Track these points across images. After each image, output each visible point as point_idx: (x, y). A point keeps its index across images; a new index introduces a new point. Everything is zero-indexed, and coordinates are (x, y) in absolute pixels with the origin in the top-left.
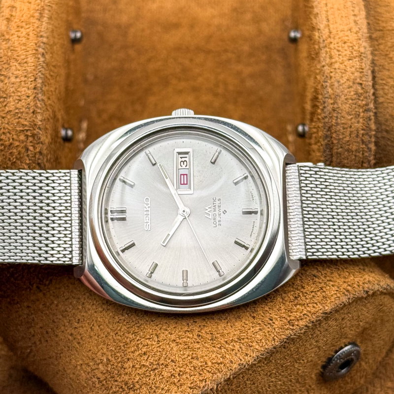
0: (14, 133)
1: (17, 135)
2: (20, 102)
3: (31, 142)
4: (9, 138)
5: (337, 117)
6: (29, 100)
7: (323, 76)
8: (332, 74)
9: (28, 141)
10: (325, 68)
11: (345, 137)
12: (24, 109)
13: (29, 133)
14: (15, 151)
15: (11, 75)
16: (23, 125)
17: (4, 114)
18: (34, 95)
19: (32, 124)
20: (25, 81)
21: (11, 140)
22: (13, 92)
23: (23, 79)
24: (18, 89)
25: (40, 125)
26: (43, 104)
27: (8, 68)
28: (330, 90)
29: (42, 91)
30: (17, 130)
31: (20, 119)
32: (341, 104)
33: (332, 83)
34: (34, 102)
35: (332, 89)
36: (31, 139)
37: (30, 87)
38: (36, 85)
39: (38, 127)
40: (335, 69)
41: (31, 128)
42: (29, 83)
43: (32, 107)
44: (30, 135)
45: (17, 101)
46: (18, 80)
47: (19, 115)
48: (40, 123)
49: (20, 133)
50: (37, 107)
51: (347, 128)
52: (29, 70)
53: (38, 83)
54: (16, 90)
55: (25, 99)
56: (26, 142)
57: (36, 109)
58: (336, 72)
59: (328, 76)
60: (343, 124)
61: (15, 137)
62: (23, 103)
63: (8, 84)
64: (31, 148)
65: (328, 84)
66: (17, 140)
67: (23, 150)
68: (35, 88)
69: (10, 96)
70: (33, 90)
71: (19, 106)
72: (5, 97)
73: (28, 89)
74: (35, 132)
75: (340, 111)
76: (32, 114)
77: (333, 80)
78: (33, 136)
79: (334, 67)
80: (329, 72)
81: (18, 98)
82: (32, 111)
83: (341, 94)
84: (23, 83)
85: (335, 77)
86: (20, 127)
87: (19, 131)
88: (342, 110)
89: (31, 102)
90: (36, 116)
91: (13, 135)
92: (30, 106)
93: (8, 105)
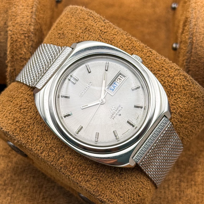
0: (18, 35)
1: (20, 35)
2: (23, 19)
3: (27, 40)
4: (16, 37)
5: (197, 29)
6: (28, 18)
7: (191, 8)
8: (196, 8)
9: (26, 39)
10: (192, 4)
11: (200, 40)
12: (25, 22)
13: (26, 35)
14: (18, 44)
15: (20, 5)
16: (24, 30)
17: (15, 24)
18: (31, 16)
19: (28, 30)
20: (27, 8)
21: (17, 38)
22: (20, 14)
23: (26, 7)
24: (23, 12)
25: (32, 31)
26: (35, 20)
27: (19, 2)
28: (194, 15)
29: (35, 14)
30: (20, 33)
31: (22, 28)
32: (200, 22)
33: (195, 11)
34: (30, 19)
35: (196, 15)
36: (27, 38)
37: (29, 11)
38: (32, 11)
39: (31, 32)
40: (198, 5)
41: (28, 33)
42: (29, 10)
43: (29, 21)
44: (27, 36)
45: (22, 18)
46: (23, 8)
47: (22, 25)
48: (32, 30)
49: (22, 34)
50: (32, 22)
51: (201, 35)
52: (30, 3)
53: (34, 10)
54: (22, 13)
55: (26, 18)
56: (25, 40)
57: (31, 23)
58: (198, 7)
59: (194, 8)
60: (199, 32)
61: (19, 36)
62: (25, 19)
63: (18, 9)
64: (27, 43)
65: (193, 12)
66: (20, 38)
67: (23, 44)
68: (32, 12)
69: (18, 15)
70: (31, 13)
71: (22, 20)
72: (15, 16)
73: (28, 12)
74: (30, 35)
75: (198, 26)
76: (29, 26)
77: (196, 10)
78: (28, 37)
79: (197, 4)
80: (194, 6)
81: (22, 17)
82: (29, 24)
83: (200, 17)
84: (26, 9)
85: (197, 9)
86: (22, 32)
87: (21, 34)
88: (199, 25)
89: (29, 19)
90: (31, 27)
91: (18, 36)
92: (28, 21)
93: (17, 20)
